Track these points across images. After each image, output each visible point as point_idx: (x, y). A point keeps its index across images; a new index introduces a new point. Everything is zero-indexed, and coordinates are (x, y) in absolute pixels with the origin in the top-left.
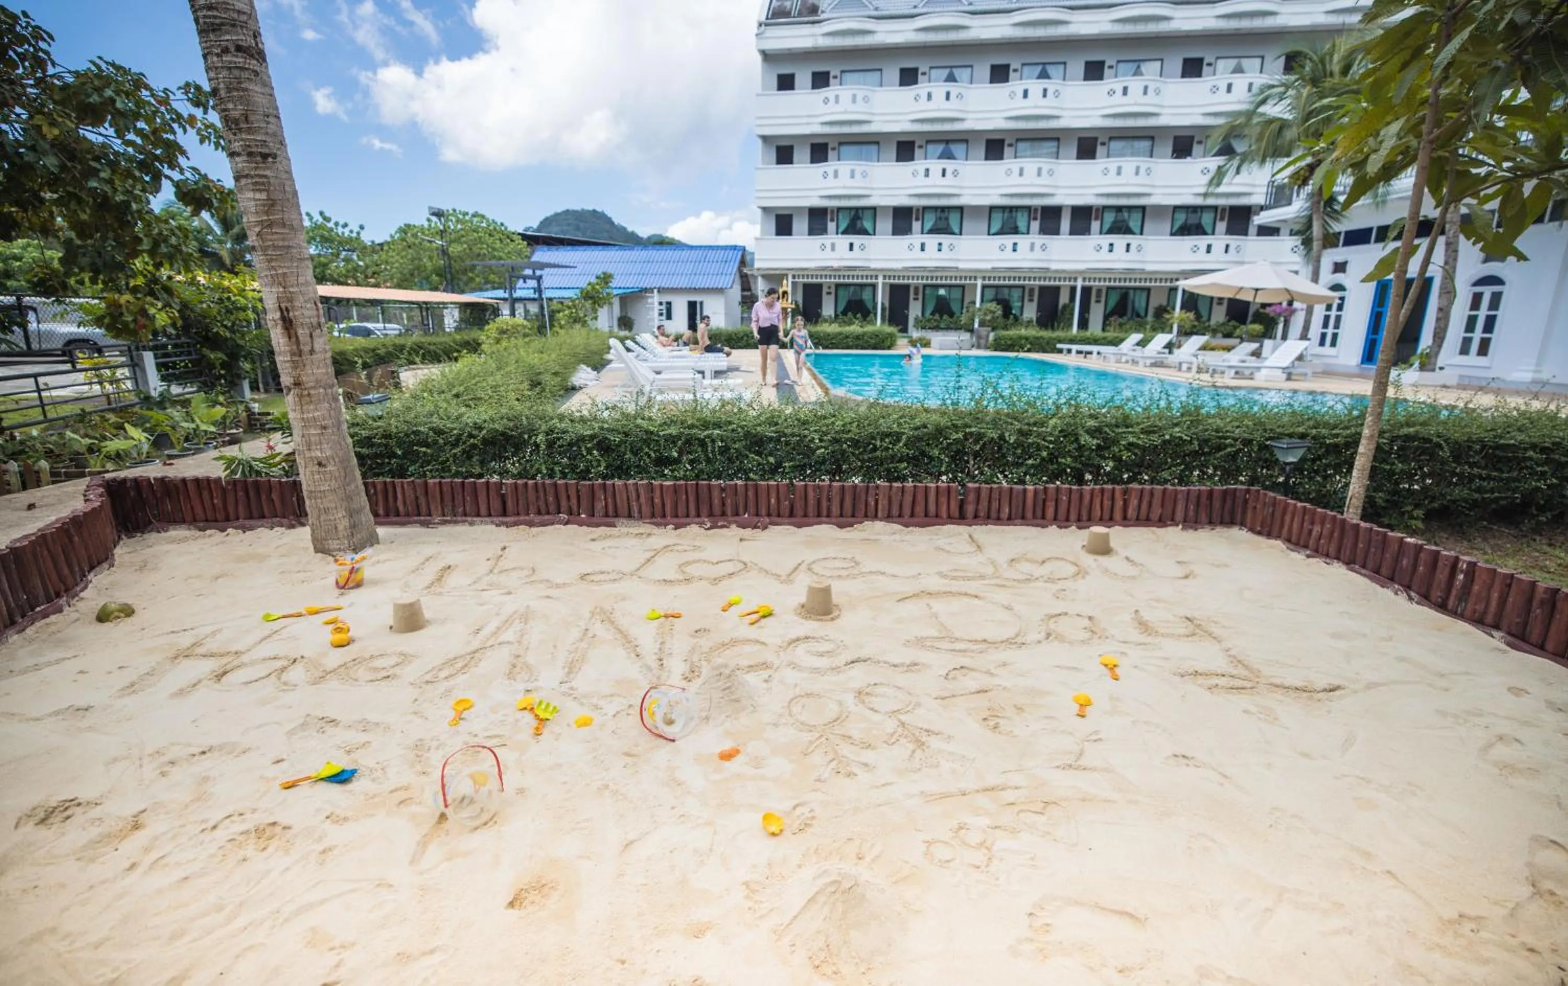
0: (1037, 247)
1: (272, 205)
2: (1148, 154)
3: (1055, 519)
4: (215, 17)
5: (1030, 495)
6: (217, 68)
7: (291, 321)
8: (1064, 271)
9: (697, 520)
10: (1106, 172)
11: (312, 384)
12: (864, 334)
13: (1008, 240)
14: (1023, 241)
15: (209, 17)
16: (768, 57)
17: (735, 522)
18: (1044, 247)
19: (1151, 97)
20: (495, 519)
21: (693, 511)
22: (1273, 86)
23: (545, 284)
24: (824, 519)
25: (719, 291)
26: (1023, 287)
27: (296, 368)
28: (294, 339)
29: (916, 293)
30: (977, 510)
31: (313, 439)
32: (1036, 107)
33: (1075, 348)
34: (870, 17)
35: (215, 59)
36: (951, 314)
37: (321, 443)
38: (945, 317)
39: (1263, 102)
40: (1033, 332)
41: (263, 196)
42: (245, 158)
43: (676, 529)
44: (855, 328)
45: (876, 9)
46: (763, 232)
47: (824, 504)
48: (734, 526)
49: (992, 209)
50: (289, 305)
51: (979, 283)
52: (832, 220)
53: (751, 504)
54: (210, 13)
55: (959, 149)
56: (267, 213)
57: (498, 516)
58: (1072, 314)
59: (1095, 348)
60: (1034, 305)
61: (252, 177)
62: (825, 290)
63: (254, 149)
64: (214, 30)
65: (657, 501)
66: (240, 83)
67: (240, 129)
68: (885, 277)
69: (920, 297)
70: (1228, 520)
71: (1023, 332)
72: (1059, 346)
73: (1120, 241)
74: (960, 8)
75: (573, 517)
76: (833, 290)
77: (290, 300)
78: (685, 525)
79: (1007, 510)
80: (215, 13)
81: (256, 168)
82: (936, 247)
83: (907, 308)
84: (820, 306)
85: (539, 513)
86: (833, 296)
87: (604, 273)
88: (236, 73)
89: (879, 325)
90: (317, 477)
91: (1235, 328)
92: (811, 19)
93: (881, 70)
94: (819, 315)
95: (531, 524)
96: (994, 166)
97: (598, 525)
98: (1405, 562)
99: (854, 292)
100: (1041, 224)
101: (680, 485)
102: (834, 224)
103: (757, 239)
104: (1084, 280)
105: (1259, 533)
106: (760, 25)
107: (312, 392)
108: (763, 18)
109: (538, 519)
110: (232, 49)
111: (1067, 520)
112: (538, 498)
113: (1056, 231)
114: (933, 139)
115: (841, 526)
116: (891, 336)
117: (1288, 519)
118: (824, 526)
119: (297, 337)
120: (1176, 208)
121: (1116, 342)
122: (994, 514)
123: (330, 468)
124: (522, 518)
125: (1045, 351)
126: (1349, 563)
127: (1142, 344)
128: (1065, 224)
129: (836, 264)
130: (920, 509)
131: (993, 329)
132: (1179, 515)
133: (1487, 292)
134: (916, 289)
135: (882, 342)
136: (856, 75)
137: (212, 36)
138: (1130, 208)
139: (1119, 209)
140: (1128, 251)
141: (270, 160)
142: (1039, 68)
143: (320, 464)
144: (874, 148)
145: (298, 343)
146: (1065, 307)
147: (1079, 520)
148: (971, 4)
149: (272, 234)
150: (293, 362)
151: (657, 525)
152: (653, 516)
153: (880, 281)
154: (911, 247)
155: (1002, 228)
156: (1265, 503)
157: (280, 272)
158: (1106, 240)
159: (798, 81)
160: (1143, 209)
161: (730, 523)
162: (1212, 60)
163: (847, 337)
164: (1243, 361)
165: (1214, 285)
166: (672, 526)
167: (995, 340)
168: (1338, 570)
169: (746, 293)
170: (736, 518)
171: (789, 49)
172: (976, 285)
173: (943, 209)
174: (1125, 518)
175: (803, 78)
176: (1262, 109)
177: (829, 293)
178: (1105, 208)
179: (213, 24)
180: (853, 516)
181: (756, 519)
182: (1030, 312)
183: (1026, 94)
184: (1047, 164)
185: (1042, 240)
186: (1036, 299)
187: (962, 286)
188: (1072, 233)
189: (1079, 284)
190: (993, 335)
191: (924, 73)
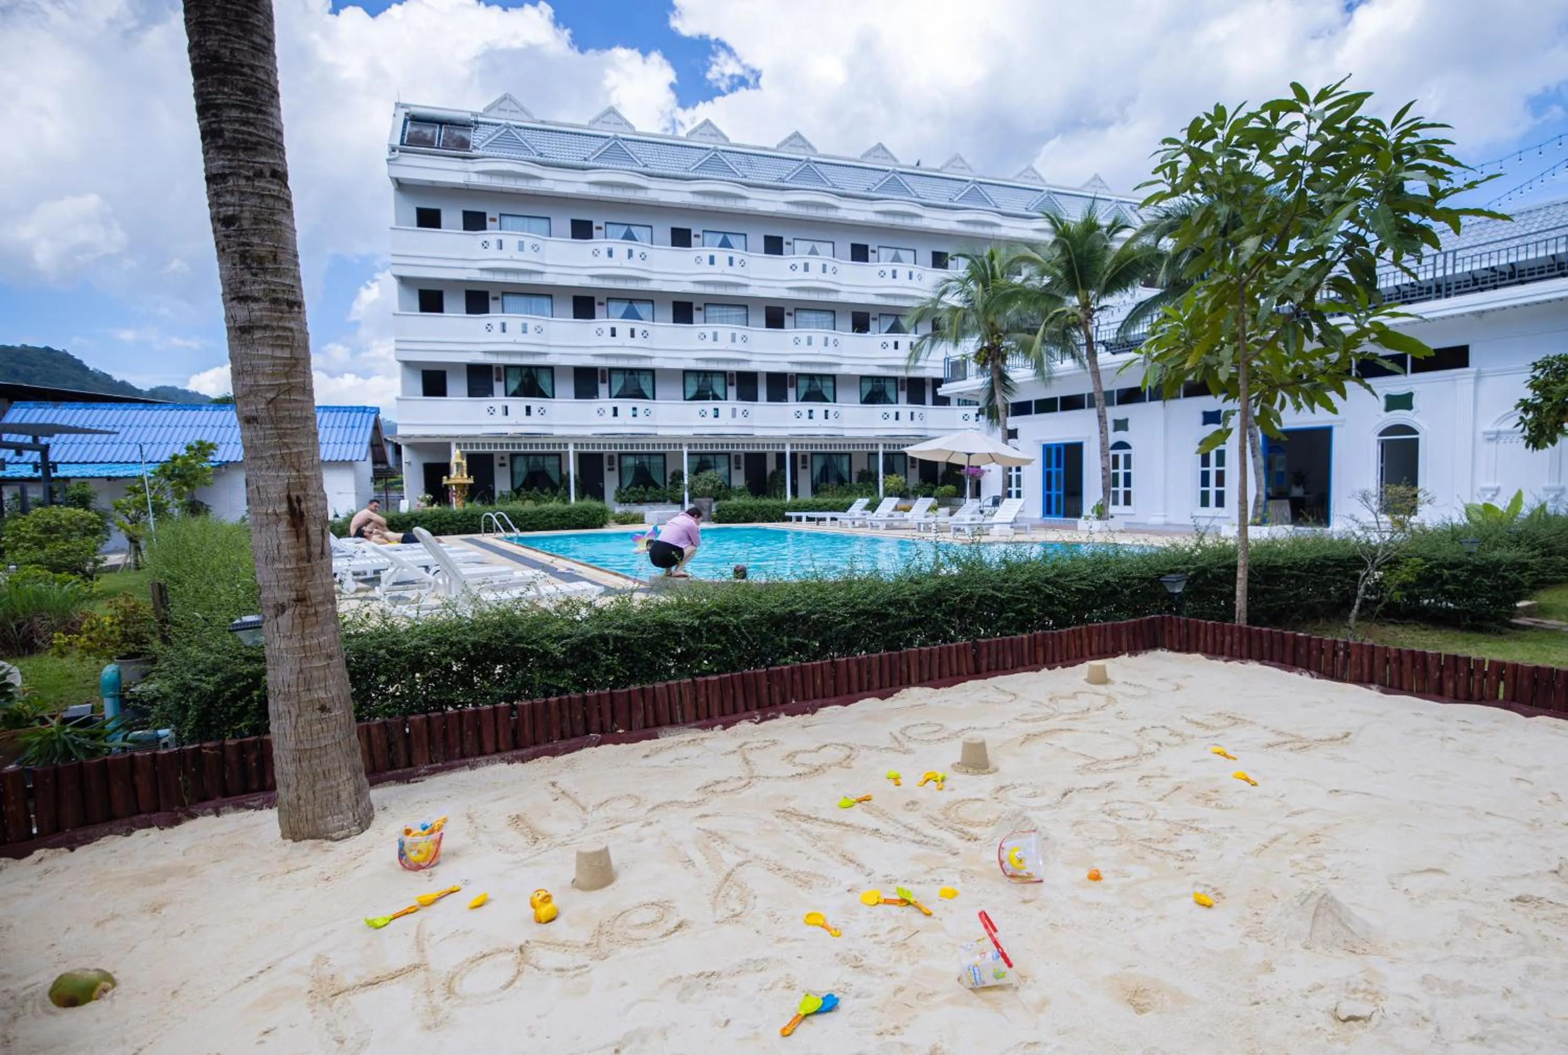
0: (739, 413)
1: (295, 366)
2: (831, 324)
3: (1045, 662)
4: (250, 134)
5: (1026, 642)
6: (242, 193)
7: (302, 514)
8: (772, 438)
9: (746, 714)
10: (797, 341)
11: (320, 598)
13: (707, 405)
14: (724, 407)
15: (243, 133)
16: (401, 186)
17: (784, 710)
18: (745, 414)
19: (829, 276)
20: (508, 755)
21: (741, 706)
22: (950, 281)
23: (53, 456)
24: (866, 693)
25: (347, 464)
26: (728, 454)
27: (302, 578)
28: (303, 539)
29: (611, 462)
30: (989, 663)
31: (315, 674)
32: (723, 274)
33: (804, 515)
34: (534, 162)
35: (242, 182)
36: (657, 486)
37: (325, 679)
38: (651, 488)
39: (944, 292)
40: (749, 501)
41: (286, 353)
42: (267, 305)
43: (724, 729)
44: (554, 505)
45: (541, 155)
46: (405, 390)
47: (865, 677)
48: (783, 716)
49: (686, 373)
50: (301, 493)
51: (685, 450)
52: (499, 379)
53: (799, 689)
54: (244, 128)
55: (644, 309)
56: (287, 375)
57: (507, 750)
58: (784, 481)
60: (742, 473)
61: (273, 329)
62: (497, 461)
63: (280, 296)
64: (246, 149)
65: (702, 700)
66: (272, 214)
67: (265, 271)
68: (576, 445)
69: (616, 467)
70: (1151, 643)
71: (741, 501)
72: (787, 514)
73: (818, 408)
74: (634, 168)
75: (608, 736)
76: (507, 461)
77: (304, 488)
78: (734, 723)
79: (1010, 659)
80: (251, 129)
81: (281, 319)
82: (631, 412)
83: (602, 481)
84: (492, 480)
85: (562, 737)
86: (508, 468)
87: (200, 443)
88: (270, 201)
89: (577, 502)
90: (317, 727)
91: (932, 489)
92: (461, 153)
93: (549, 219)
94: (492, 493)
95: (554, 753)
96: (682, 329)
97: (637, 740)
98: (1302, 650)
99: (536, 461)
100: (738, 389)
101: (726, 678)
102: (502, 384)
103: (398, 399)
104: (792, 446)
105: (1179, 651)
106: (394, 150)
107: (320, 609)
108: (397, 142)
109: (561, 744)
110: (268, 174)
111: (1053, 661)
112: (562, 718)
113: (754, 398)
114: (614, 296)
115: (883, 698)
117: (1202, 635)
118: (867, 700)
119: (308, 536)
120: (863, 378)
122: (1001, 666)
123: (336, 712)
124: (542, 747)
126: (1261, 659)
127: (872, 507)
128: (762, 392)
129: (511, 431)
130: (946, 670)
131: (716, 499)
132: (1124, 645)
133: (1121, 453)
134: (611, 457)
136: (520, 221)
137: (242, 155)
138: (822, 377)
139: (811, 377)
140: (826, 418)
141: (296, 309)
142: (721, 237)
143: (323, 709)
144: (546, 302)
145: (308, 543)
146: (775, 473)
147: (1062, 661)
148: (646, 166)
149: (290, 401)
150: (300, 569)
151: (704, 727)
152: (698, 718)
153: (571, 449)
154: (600, 412)
155: (698, 391)
156: (1179, 626)
157: (295, 450)
158: (805, 407)
159: (445, 219)
160: (833, 377)
161: (779, 712)
162: (876, 249)
163: (550, 516)
164: (973, 519)
165: (939, 451)
166: (720, 726)
167: (718, 511)
168: (1254, 667)
169: (379, 466)
170: (784, 706)
171: (432, 182)
172: (682, 453)
173: (632, 371)
174: (1091, 654)
175: (452, 217)
176: (944, 298)
177: (502, 465)
178: (799, 375)
179: (246, 142)
180: (891, 686)
181: (804, 704)
182: (739, 480)
183: (712, 260)
184: (740, 330)
185: (742, 406)
186: (743, 466)
187: (664, 455)
188: (770, 399)
189: (788, 450)
190: (714, 505)
191: (599, 228)
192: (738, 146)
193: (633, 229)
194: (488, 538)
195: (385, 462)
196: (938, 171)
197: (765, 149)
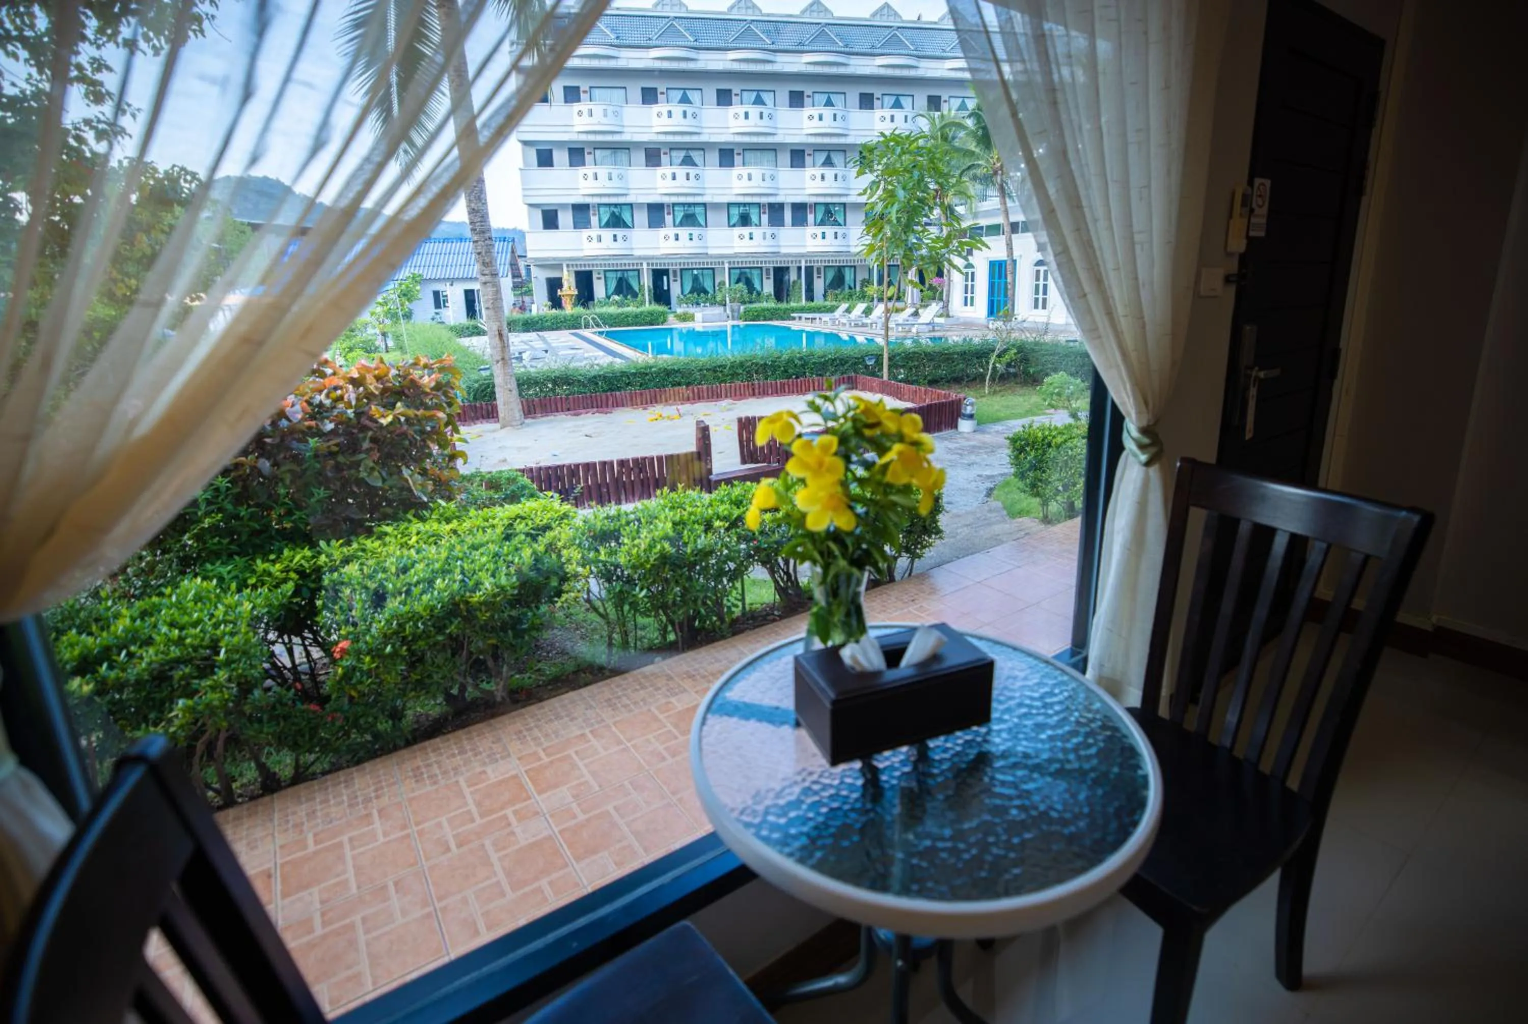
0: (769, 236)
8: (790, 255)
12: (642, 313)
13: (745, 231)
14: (757, 232)
18: (774, 236)
19: (839, 122)
26: (761, 268)
29: (675, 275)
32: (755, 126)
33: (804, 315)
36: (706, 292)
38: (702, 295)
40: (772, 304)
44: (631, 309)
45: (617, 38)
46: (533, 224)
49: (729, 205)
51: (726, 266)
58: (800, 289)
59: (817, 315)
60: (771, 281)
62: (595, 276)
68: (648, 264)
69: (679, 278)
71: (765, 305)
76: (602, 276)
82: (688, 237)
84: (593, 292)
86: (603, 281)
89: (649, 306)
94: (593, 299)
99: (622, 277)
100: (769, 217)
102: (597, 218)
103: (527, 231)
104: (805, 261)
113: (781, 224)
114: (677, 148)
116: (663, 314)
121: (832, 310)
125: (783, 319)
127: (848, 310)
128: (788, 215)
129: (603, 253)
131: (742, 304)
133: (1042, 270)
135: (653, 319)
136: (605, 91)
140: (836, 237)
142: (755, 94)
146: (794, 282)
148: (696, 41)
153: (645, 266)
154: (666, 238)
158: (819, 230)
167: (745, 312)
169: (516, 280)
172: (723, 268)
173: (690, 205)
177: (599, 278)
182: (768, 287)
183: (747, 116)
184: (768, 170)
185: (770, 231)
186: (772, 276)
187: (713, 269)
188: (794, 224)
189: (803, 265)
190: (742, 308)
191: (662, 93)
192: (768, 15)
193: (689, 93)
194: (586, 333)
195: (520, 276)
196: (935, 23)
197: (791, 16)
